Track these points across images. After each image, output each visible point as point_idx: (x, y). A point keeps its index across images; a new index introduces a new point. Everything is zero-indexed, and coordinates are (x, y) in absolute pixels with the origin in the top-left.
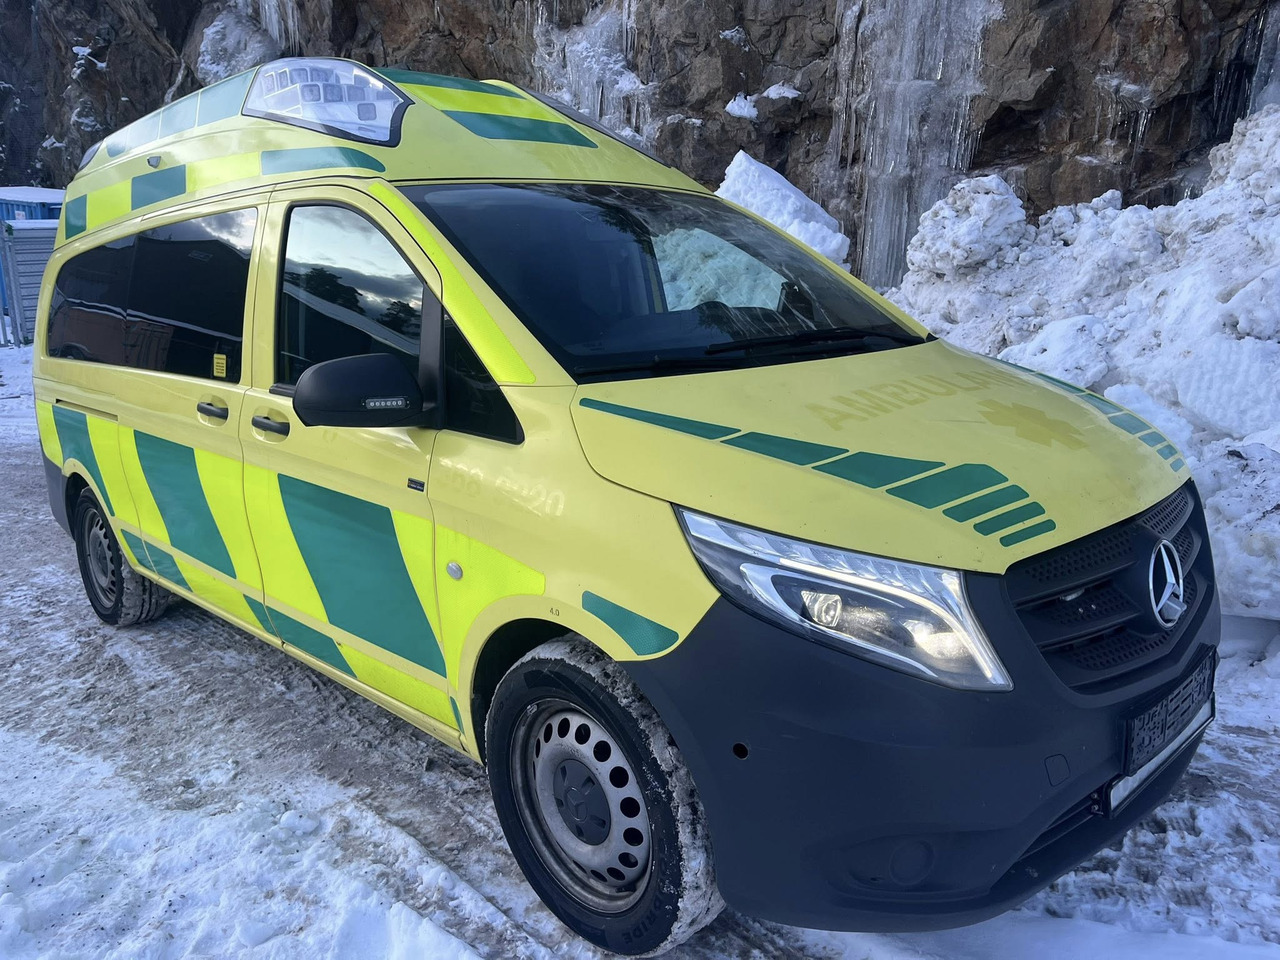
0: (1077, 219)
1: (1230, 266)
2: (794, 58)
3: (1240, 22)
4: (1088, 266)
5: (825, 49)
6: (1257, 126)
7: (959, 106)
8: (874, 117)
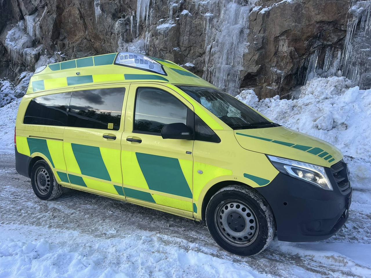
0: (271, 101)
1: (314, 114)
2: (193, 57)
3: (304, 58)
4: (275, 113)
5: (201, 55)
6: (312, 82)
7: (237, 72)
8: (215, 73)
